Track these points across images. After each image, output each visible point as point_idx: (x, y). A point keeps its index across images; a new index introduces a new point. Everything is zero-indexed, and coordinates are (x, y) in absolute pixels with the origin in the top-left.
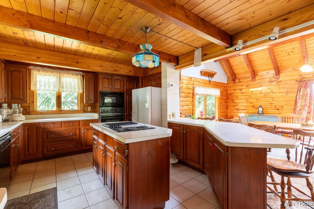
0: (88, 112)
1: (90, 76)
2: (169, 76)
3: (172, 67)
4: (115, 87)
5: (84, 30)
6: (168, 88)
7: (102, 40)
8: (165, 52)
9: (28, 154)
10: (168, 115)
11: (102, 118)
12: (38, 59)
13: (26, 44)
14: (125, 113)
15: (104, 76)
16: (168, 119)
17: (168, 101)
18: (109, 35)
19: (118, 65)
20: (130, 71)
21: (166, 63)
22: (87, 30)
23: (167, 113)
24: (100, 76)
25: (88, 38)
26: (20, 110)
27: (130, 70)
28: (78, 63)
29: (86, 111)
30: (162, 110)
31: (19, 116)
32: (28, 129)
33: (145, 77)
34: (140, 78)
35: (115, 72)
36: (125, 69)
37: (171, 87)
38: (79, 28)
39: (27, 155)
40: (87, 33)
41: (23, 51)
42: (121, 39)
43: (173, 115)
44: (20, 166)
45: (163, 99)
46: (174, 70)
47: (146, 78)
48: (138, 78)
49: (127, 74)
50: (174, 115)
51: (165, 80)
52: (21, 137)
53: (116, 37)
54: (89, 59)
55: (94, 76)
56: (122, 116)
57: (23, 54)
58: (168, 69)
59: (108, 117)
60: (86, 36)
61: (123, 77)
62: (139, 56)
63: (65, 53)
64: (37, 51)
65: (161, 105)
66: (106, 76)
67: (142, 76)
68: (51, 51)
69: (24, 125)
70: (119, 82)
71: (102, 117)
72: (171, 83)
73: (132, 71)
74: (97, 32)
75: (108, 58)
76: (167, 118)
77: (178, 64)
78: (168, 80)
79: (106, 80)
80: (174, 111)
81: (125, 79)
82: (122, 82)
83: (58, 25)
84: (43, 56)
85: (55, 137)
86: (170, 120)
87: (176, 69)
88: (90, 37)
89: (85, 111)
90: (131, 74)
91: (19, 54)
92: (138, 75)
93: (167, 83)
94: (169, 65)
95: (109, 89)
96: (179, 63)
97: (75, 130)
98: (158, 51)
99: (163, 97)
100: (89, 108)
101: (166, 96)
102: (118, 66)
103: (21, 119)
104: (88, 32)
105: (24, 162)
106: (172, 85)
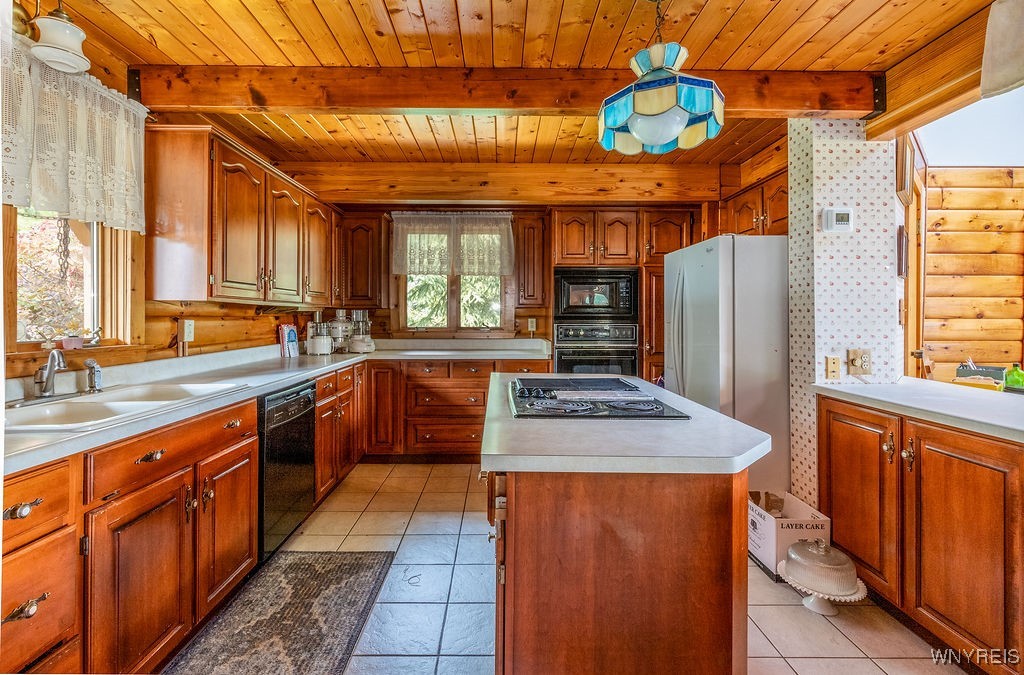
0: (527, 335)
1: (528, 222)
2: (825, 178)
3: (842, 129)
4: (606, 249)
5: (456, 69)
6: (816, 234)
7: (515, 88)
8: (797, 64)
9: (377, 441)
10: (819, 357)
11: (560, 358)
12: (392, 190)
13: (364, 156)
14: (641, 343)
15: (568, 217)
16: (820, 381)
17: (816, 294)
18: (537, 64)
19: (612, 170)
20: (659, 185)
21: (806, 115)
22: (467, 69)
23: (811, 349)
24: (556, 216)
25: (470, 92)
26: (367, 324)
27: (661, 182)
28: (485, 183)
29: (523, 331)
30: (788, 336)
31: (363, 341)
32: (376, 374)
33: (726, 201)
34: (705, 207)
35: (601, 198)
36: (638, 179)
37: (837, 229)
38: (443, 68)
39: (374, 442)
40: (467, 75)
41: (362, 174)
42: (583, 65)
43: (850, 362)
44: (359, 467)
45: (795, 285)
46: (859, 144)
47: (730, 203)
48: (698, 206)
49: (647, 198)
50: (858, 363)
51: (805, 197)
52: (358, 394)
53: (563, 64)
54: (518, 165)
55: (543, 219)
56: (633, 353)
57: (361, 183)
58: (817, 144)
59: (579, 353)
60: (464, 86)
61: (637, 212)
62: (615, 103)
63: (452, 161)
64: (389, 169)
65: (787, 311)
66: (576, 215)
67: (714, 196)
68: (419, 161)
69: (370, 364)
70: (620, 230)
71: (561, 354)
72: (839, 209)
73: (666, 184)
74: (497, 65)
75: (572, 150)
76: (811, 375)
77: (880, 106)
78: (816, 194)
79: (575, 230)
80: (859, 345)
81: (645, 217)
82: (633, 229)
83: (388, 77)
84: (401, 179)
85: (433, 403)
86: (829, 386)
87: (870, 136)
88: (475, 89)
89: (519, 333)
90: (662, 195)
91: (355, 183)
92: (695, 195)
93: (816, 209)
94: (824, 124)
95: (587, 258)
96: (890, 102)
97: (482, 390)
98: (757, 72)
99: (796, 276)
100: (532, 322)
101: (810, 271)
102: (612, 175)
103: (367, 348)
104: (469, 72)
105: (367, 459)
106: (843, 218)
